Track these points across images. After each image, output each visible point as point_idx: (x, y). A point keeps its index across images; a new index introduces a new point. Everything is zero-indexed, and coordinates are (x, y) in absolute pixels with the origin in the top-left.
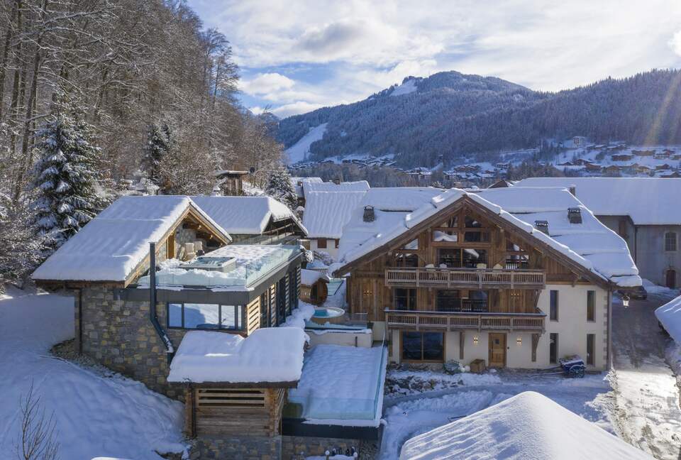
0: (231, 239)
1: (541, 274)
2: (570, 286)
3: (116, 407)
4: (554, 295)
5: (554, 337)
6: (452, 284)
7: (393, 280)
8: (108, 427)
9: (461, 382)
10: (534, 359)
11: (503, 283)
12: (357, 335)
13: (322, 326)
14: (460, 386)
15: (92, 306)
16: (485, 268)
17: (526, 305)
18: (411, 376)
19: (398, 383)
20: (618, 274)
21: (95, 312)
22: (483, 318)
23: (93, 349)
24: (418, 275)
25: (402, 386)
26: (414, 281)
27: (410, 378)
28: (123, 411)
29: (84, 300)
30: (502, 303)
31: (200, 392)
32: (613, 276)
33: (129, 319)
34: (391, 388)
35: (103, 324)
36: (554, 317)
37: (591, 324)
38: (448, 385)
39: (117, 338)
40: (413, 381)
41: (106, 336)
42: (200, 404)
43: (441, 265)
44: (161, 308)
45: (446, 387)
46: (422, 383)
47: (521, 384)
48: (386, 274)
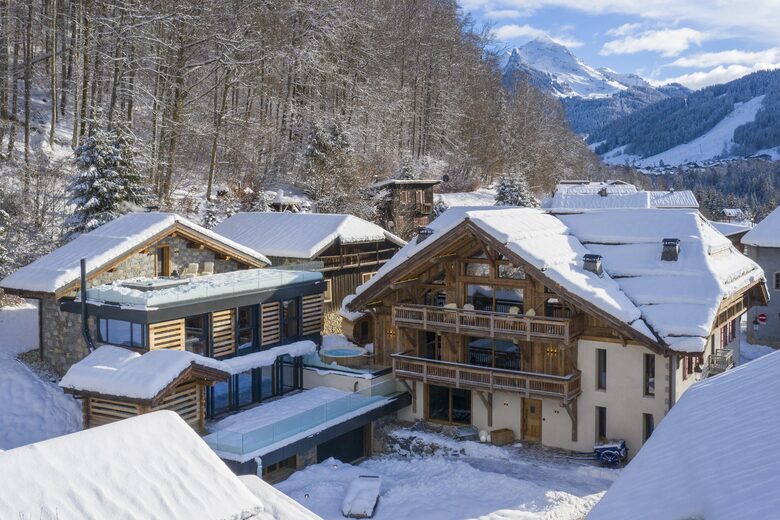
0: (269, 262)
1: (562, 324)
2: (620, 345)
3: (37, 406)
4: (602, 355)
5: (602, 412)
6: (461, 329)
7: (399, 319)
8: (18, 420)
9: (463, 451)
10: (575, 438)
11: (518, 332)
12: (359, 380)
13: (327, 366)
14: (462, 456)
15: (49, 316)
16: (516, 313)
17: (565, 364)
18: (413, 436)
19: (398, 442)
20: (676, 334)
21: (50, 321)
22: (495, 374)
23: (50, 356)
24: (425, 315)
25: (402, 447)
26: (421, 322)
27: (412, 438)
28: (40, 411)
29: (44, 309)
30: (537, 360)
31: (93, 401)
32: (669, 336)
33: (72, 330)
34: (392, 447)
35: (56, 333)
36: (601, 385)
37: (647, 400)
38: (450, 453)
39: (64, 347)
40: (414, 442)
41: (58, 344)
42: (94, 413)
43: (466, 306)
44: (91, 321)
45: (447, 454)
46: (423, 446)
47: (530, 464)
48: (394, 312)
